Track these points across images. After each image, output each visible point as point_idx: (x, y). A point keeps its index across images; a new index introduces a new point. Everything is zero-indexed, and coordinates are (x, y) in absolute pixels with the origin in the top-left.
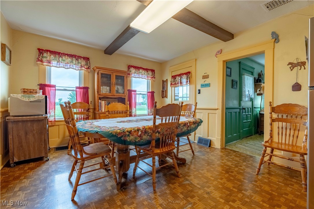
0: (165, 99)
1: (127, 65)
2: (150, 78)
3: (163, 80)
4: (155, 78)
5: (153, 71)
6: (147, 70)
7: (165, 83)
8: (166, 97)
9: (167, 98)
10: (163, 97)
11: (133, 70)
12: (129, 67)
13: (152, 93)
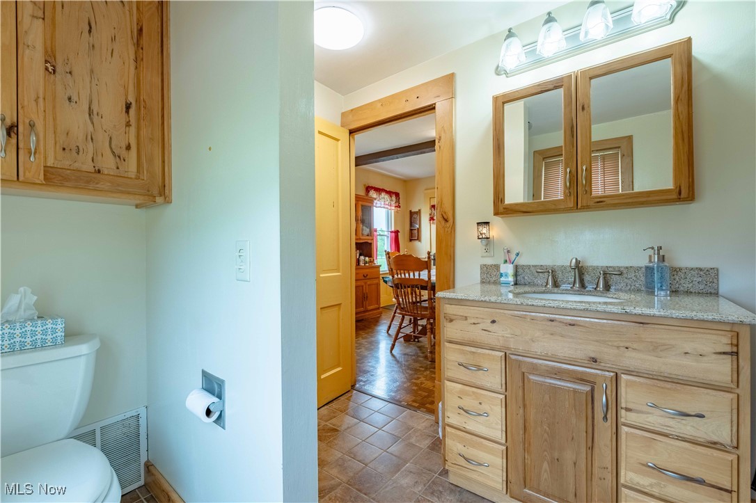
0: (417, 243)
1: (365, 185)
2: (394, 208)
3: (411, 211)
4: (400, 207)
5: (397, 195)
6: (389, 193)
7: (415, 216)
8: (419, 239)
9: (420, 241)
10: (411, 240)
11: (373, 194)
12: (368, 189)
13: (397, 232)
